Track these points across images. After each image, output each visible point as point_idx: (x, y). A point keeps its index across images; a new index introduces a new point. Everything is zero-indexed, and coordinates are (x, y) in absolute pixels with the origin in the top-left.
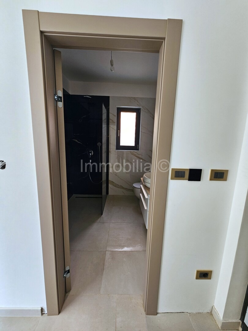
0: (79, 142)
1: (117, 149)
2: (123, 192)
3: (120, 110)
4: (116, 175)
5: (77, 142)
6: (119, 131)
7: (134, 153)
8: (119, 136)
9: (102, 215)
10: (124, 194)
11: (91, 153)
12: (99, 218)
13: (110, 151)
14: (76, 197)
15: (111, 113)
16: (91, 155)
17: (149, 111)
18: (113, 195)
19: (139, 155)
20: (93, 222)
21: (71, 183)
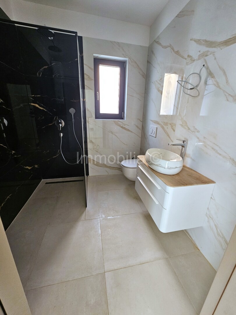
0: (42, 108)
1: (96, 118)
2: (107, 172)
3: (97, 62)
4: (97, 152)
5: (38, 107)
6: (98, 92)
7: (119, 123)
8: (98, 100)
9: (86, 207)
10: (108, 173)
11: (61, 123)
12: (83, 213)
13: (88, 121)
14: (47, 183)
15: (86, 65)
16: (62, 126)
17: (138, 66)
18: (95, 176)
19: (125, 125)
20: (76, 220)
21: (36, 166)
